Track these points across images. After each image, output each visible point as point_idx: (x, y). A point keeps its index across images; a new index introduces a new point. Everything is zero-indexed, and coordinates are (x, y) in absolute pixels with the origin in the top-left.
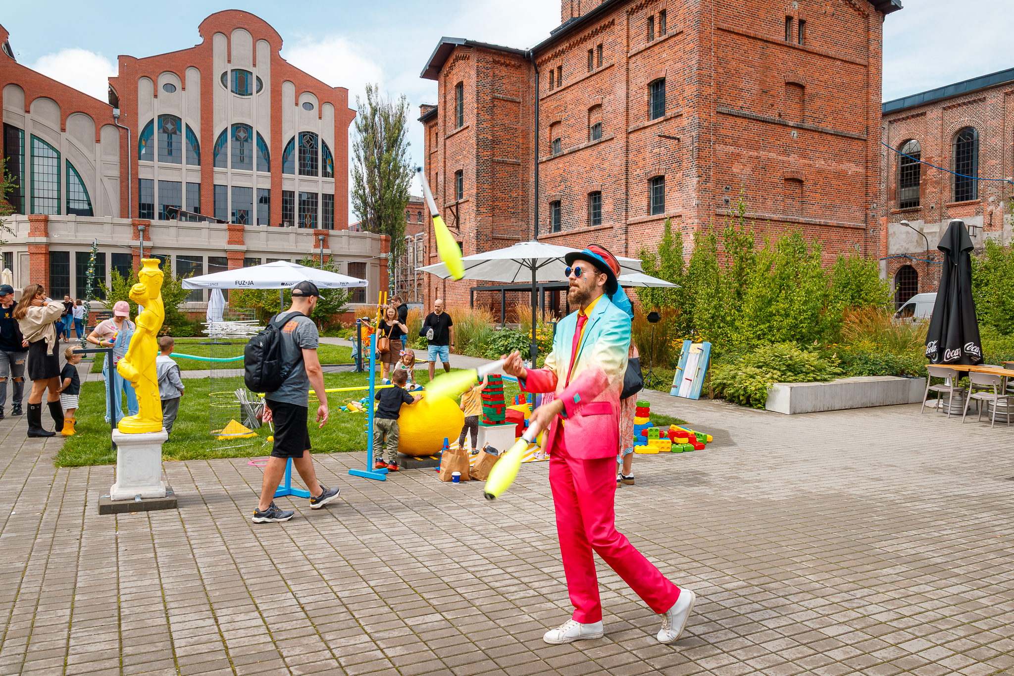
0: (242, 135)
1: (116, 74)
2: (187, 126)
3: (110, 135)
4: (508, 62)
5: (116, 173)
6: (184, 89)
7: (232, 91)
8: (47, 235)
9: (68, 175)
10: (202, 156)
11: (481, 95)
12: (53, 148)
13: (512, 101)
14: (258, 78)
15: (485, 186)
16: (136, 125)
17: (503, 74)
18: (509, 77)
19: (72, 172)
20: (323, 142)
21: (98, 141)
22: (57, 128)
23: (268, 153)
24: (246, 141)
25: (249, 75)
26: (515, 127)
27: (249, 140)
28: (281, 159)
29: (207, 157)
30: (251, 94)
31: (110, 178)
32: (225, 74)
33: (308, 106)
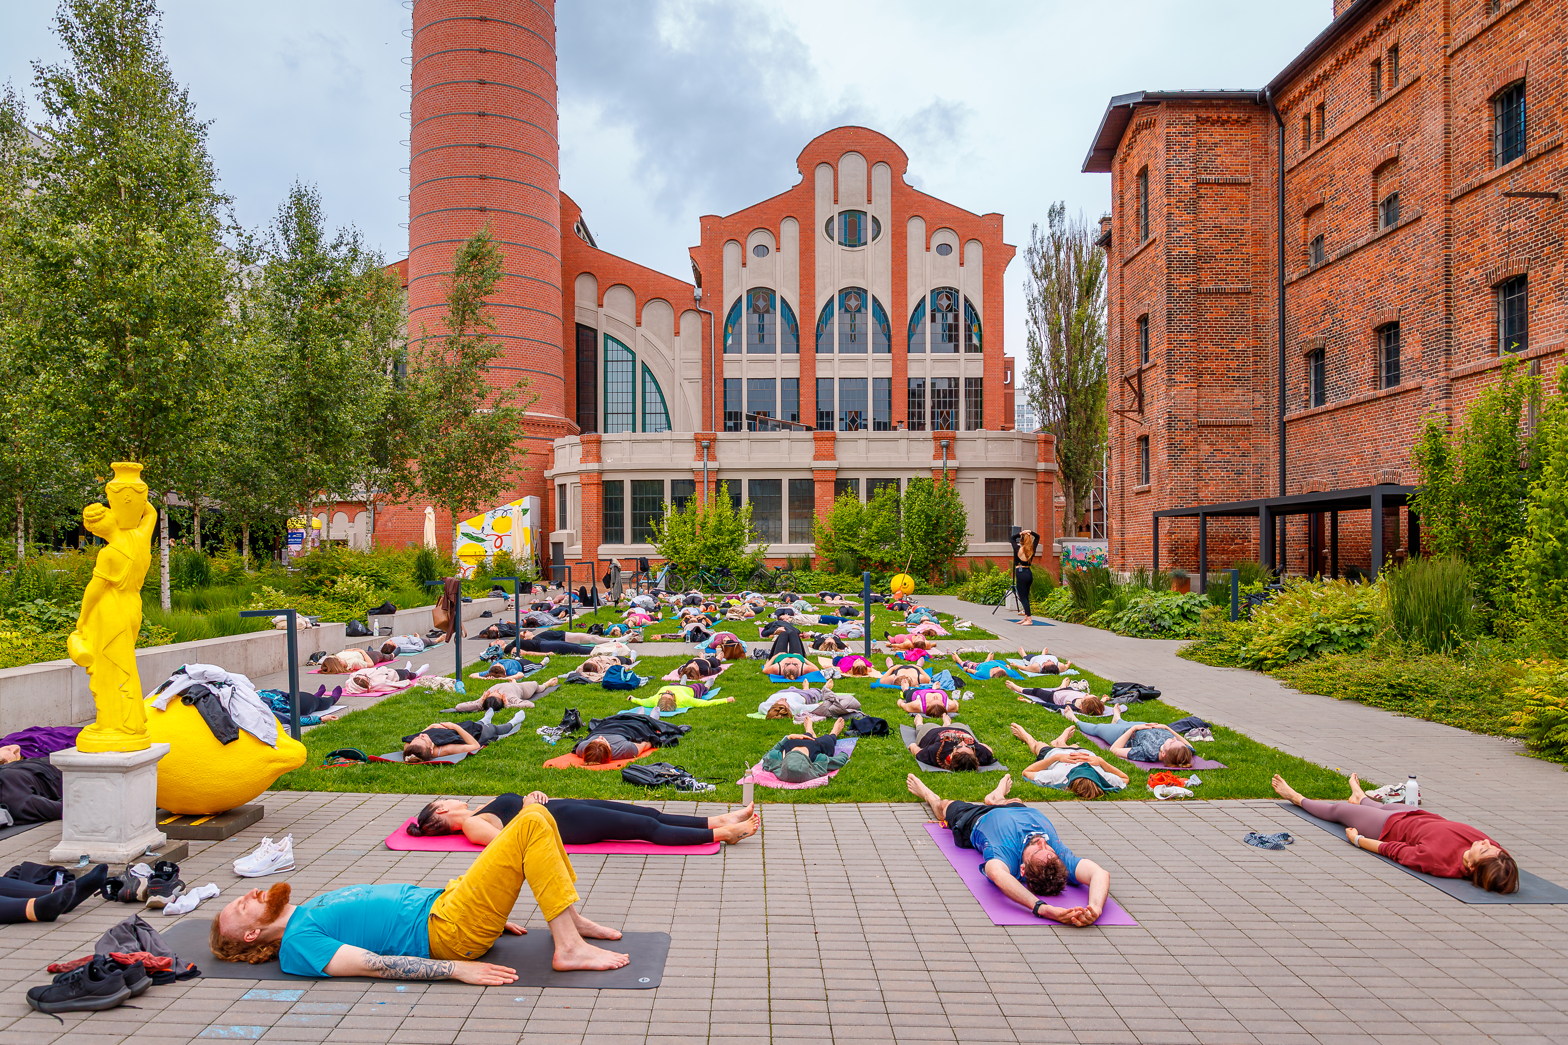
0: (853, 303)
1: (698, 243)
2: (783, 300)
3: (691, 324)
4: (1225, 117)
5: (697, 373)
6: (778, 249)
7: (840, 243)
8: (599, 459)
9: (644, 382)
10: (801, 339)
11: (1175, 181)
12: (627, 349)
13: (1235, 184)
14: (875, 219)
15: (1184, 336)
16: (722, 307)
17: (1217, 138)
18: (1227, 143)
19: (648, 378)
20: (966, 300)
21: (677, 334)
22: (631, 322)
23: (888, 325)
24: (859, 311)
25: (863, 217)
26: (1240, 227)
27: (863, 310)
28: (906, 333)
29: (808, 341)
30: (865, 243)
31: (690, 380)
32: (831, 219)
33: (944, 249)
